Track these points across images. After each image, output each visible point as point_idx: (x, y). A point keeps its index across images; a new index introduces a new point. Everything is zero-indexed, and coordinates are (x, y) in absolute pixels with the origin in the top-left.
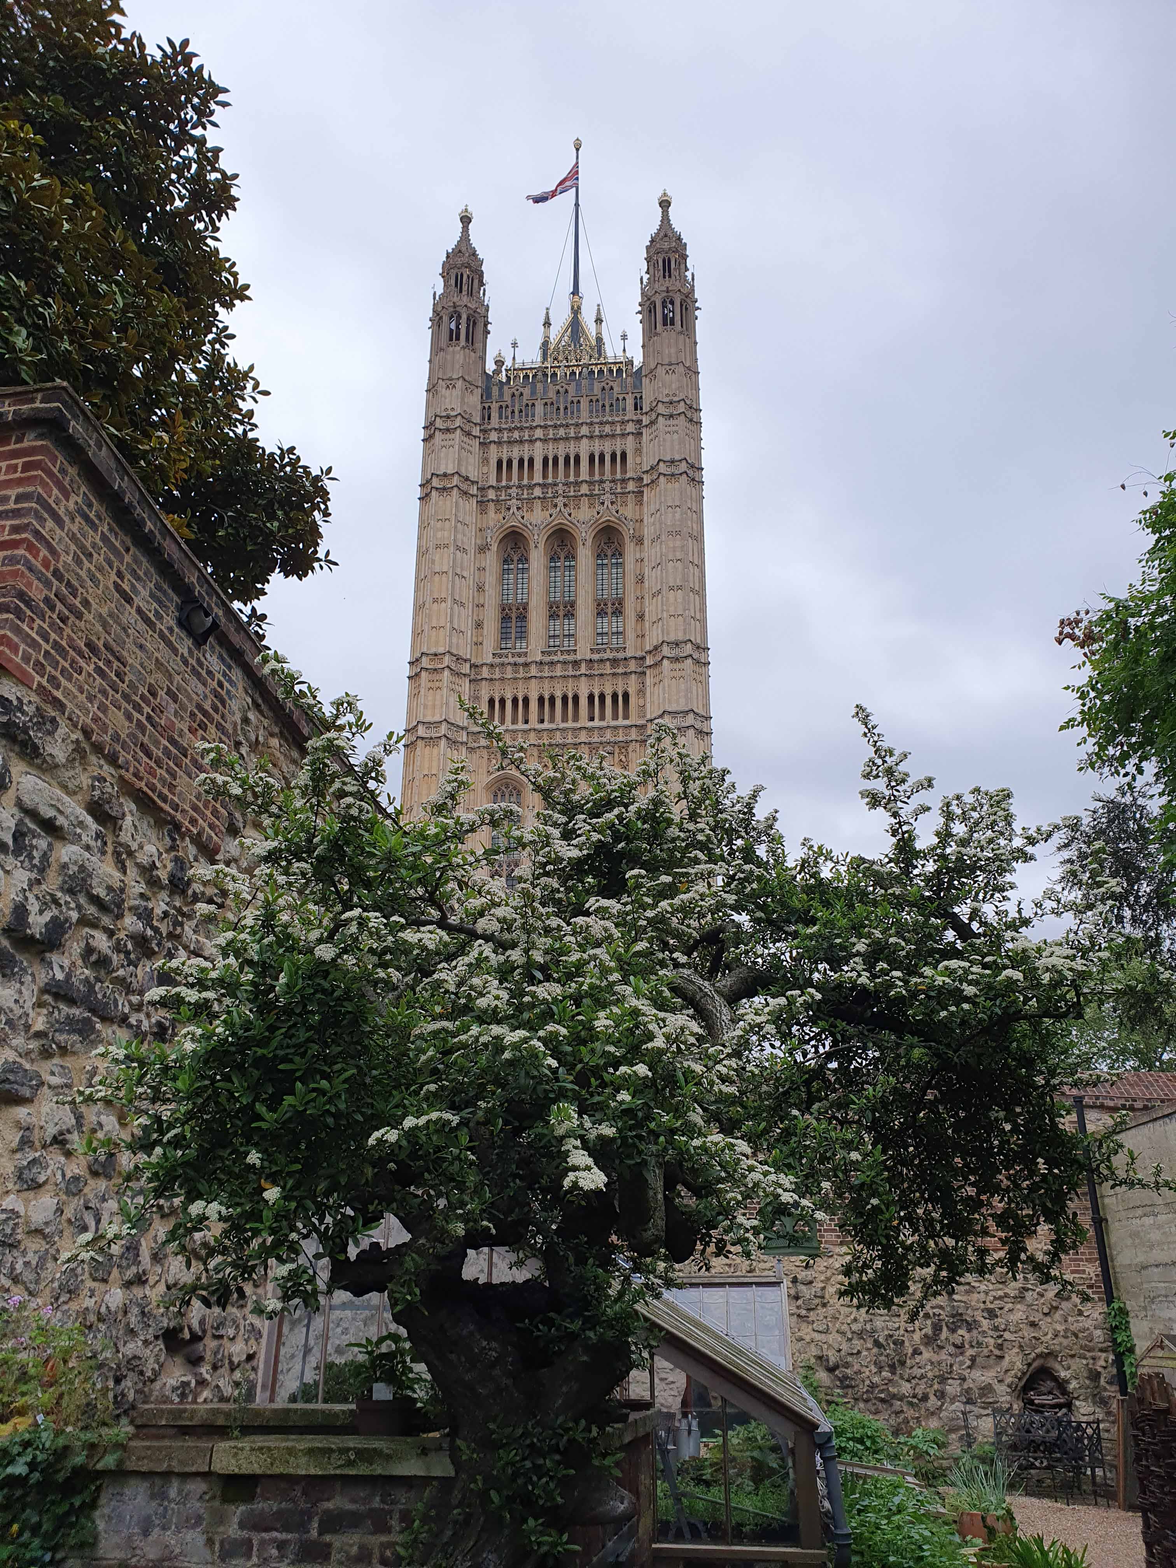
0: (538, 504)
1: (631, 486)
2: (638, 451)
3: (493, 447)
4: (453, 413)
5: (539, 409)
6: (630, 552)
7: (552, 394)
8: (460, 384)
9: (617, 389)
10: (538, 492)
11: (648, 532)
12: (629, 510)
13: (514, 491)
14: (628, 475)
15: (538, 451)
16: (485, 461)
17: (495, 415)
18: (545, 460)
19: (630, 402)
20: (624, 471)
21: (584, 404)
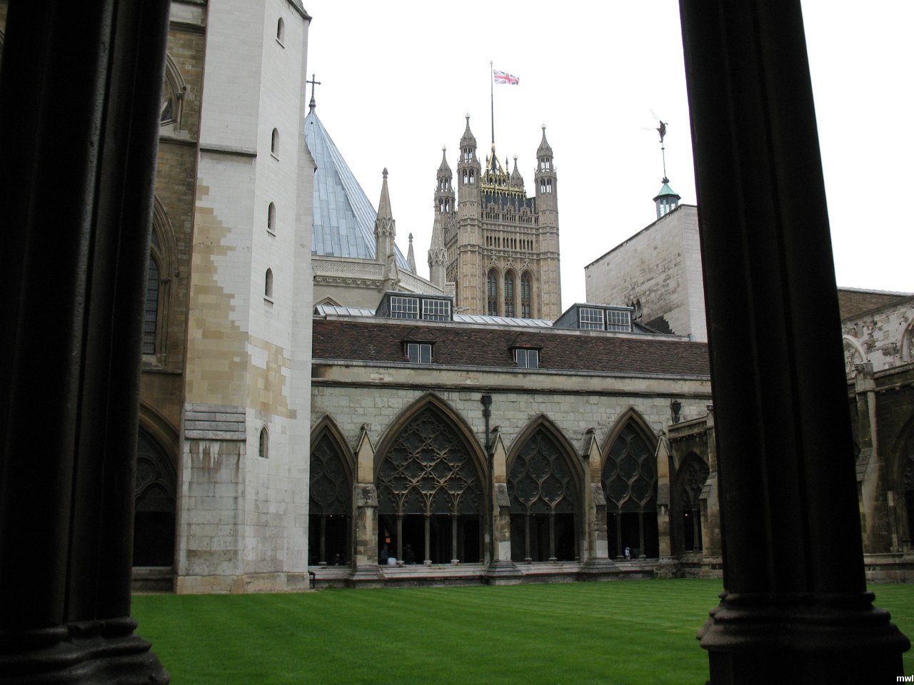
0: (502, 258)
1: (535, 257)
2: (537, 242)
3: (485, 231)
4: (474, 218)
5: (501, 216)
6: (535, 285)
7: (505, 211)
8: (476, 204)
9: (529, 213)
10: (502, 254)
11: (543, 278)
12: (534, 267)
13: (494, 252)
14: (534, 251)
15: (502, 236)
16: (483, 236)
17: (484, 216)
18: (504, 239)
19: (533, 220)
20: (532, 250)
21: (517, 218)
